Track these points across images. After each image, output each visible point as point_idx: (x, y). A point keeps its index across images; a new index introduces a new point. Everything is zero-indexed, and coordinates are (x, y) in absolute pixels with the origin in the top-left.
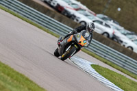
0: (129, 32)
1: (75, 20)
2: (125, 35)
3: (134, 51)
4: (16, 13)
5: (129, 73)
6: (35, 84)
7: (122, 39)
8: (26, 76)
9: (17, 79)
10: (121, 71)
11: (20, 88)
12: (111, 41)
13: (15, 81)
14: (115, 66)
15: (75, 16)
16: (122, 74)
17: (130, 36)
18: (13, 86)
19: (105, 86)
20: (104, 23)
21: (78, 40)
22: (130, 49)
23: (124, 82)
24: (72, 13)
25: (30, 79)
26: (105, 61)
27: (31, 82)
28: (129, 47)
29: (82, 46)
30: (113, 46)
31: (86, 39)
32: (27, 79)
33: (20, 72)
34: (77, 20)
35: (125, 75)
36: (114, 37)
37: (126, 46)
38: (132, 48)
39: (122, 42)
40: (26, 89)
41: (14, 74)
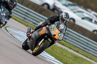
0: (71, 3)
2: (67, 6)
3: (77, 23)
5: (71, 46)
10: (63, 45)
12: (52, 12)
16: (64, 47)
17: (72, 7)
21: (53, 33)
22: (71, 21)
23: (65, 56)
29: (56, 40)
31: (61, 31)
35: (67, 48)
36: (55, 8)
38: (74, 20)
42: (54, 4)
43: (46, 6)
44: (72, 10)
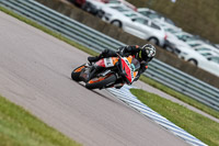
1: (104, 19)
2: (184, 41)
3: (200, 66)
4: (9, 9)
5: (192, 102)
6: (41, 122)
7: (179, 48)
8: (26, 109)
9: (11, 115)
10: (179, 99)
11: (16, 127)
12: (163, 50)
13: (9, 118)
14: (169, 90)
15: (103, 13)
16: (181, 103)
18: (5, 125)
19: (154, 123)
20: (150, 23)
22: (192, 62)
23: (183, 115)
24: (98, 8)
25: (33, 113)
26: (153, 82)
27: (34, 118)
28: (190, 60)
30: (165, 59)
32: (27, 114)
33: (16, 103)
34: (107, 19)
35: (185, 105)
36: (167, 45)
37: (187, 58)
38: (196, 62)
39: (179, 52)
40: (27, 129)
41: (6, 106)
42: (165, 39)
43: (153, 40)
44: (192, 46)
